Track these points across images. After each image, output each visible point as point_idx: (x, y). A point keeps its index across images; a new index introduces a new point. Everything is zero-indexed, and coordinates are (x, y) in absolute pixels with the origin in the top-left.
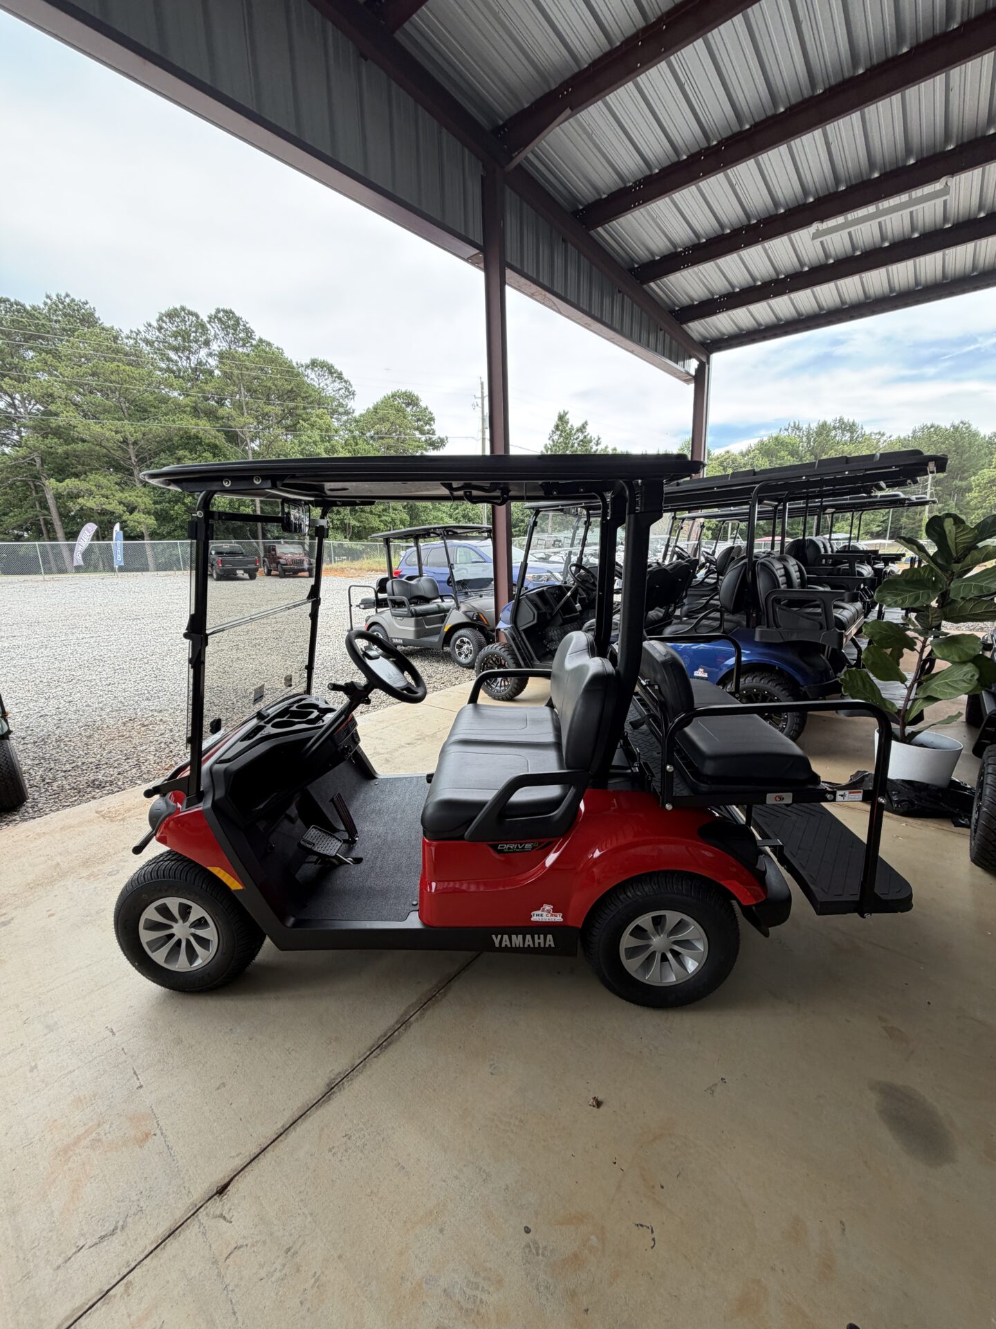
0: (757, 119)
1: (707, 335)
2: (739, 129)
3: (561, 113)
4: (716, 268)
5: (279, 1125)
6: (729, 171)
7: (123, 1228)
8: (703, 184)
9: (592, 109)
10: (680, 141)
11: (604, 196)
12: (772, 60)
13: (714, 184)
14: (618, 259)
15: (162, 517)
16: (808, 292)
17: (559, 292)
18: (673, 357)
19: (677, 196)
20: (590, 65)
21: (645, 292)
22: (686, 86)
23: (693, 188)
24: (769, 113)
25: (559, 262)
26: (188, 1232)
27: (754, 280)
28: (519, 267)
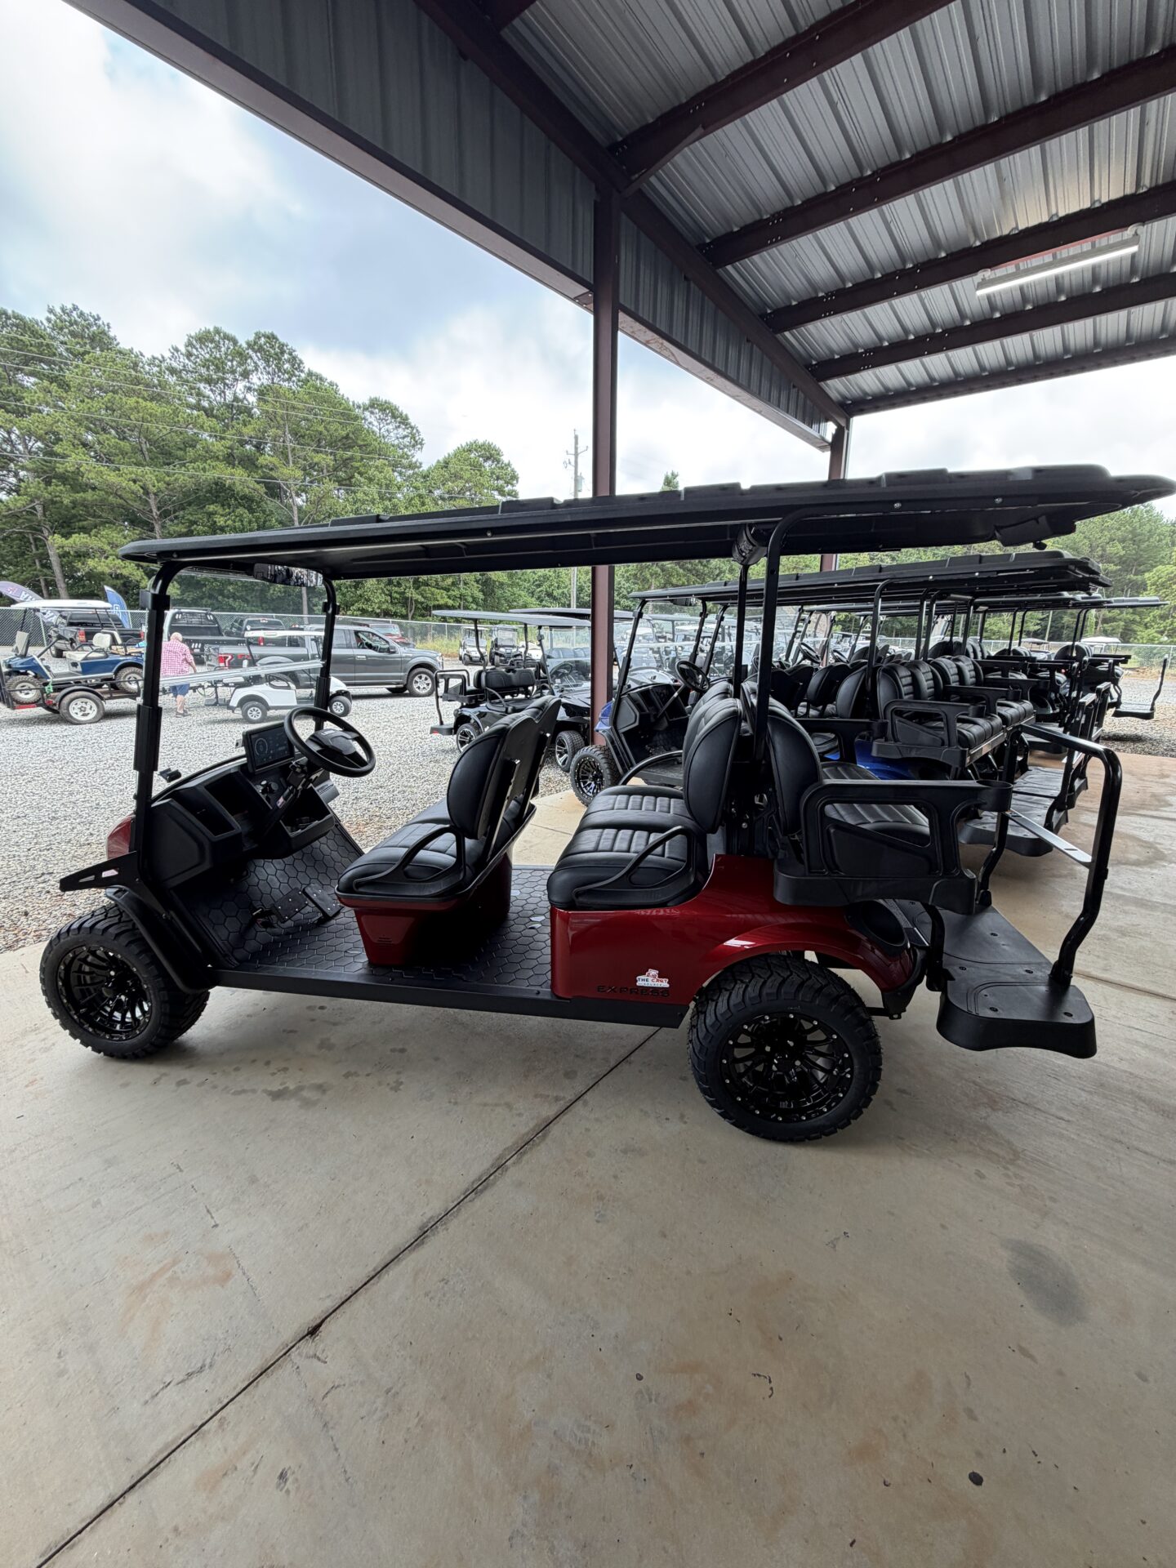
0: (920, 148)
1: (847, 394)
2: (898, 159)
3: (693, 130)
4: (862, 318)
5: (370, 1268)
6: (884, 207)
7: (211, 1366)
8: (853, 221)
9: (730, 128)
10: (828, 167)
11: (736, 229)
12: (941, 79)
13: (867, 223)
14: (749, 304)
16: (969, 350)
17: (678, 340)
18: (807, 419)
19: (822, 233)
20: (728, 77)
21: (778, 341)
22: (839, 105)
23: (841, 224)
24: (935, 141)
25: (679, 304)
26: (280, 1371)
27: (906, 331)
28: (633, 309)
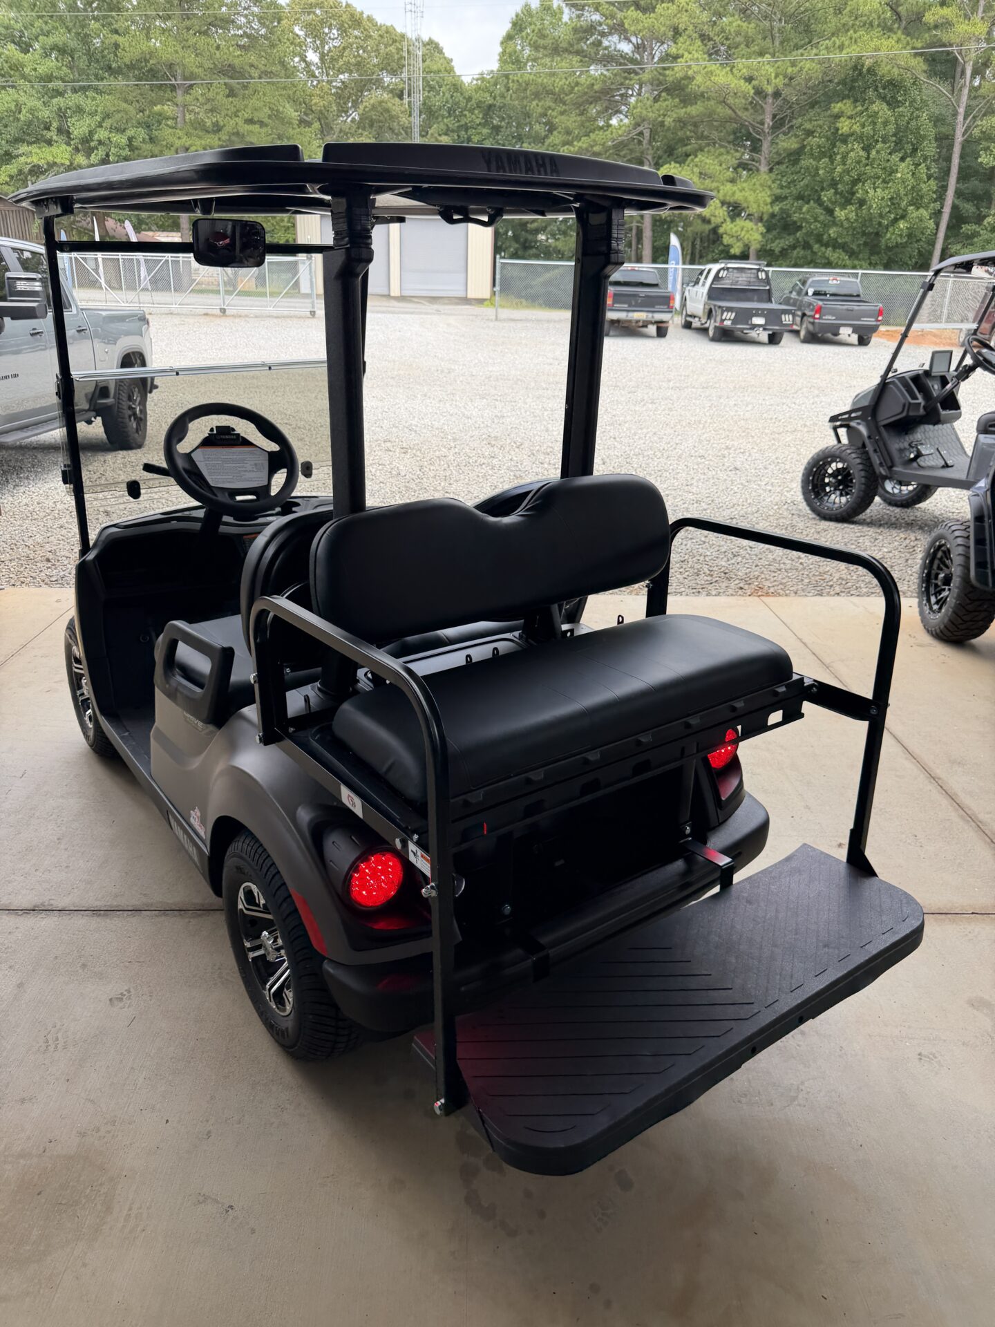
15: (779, 224)
